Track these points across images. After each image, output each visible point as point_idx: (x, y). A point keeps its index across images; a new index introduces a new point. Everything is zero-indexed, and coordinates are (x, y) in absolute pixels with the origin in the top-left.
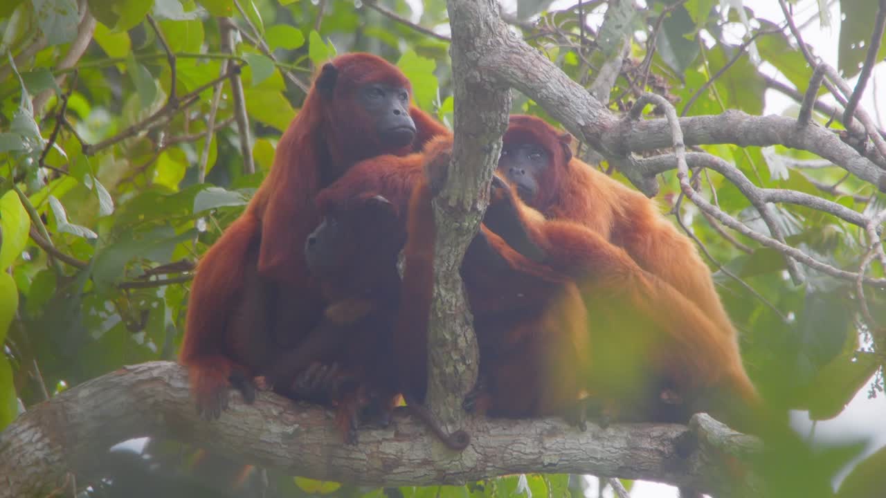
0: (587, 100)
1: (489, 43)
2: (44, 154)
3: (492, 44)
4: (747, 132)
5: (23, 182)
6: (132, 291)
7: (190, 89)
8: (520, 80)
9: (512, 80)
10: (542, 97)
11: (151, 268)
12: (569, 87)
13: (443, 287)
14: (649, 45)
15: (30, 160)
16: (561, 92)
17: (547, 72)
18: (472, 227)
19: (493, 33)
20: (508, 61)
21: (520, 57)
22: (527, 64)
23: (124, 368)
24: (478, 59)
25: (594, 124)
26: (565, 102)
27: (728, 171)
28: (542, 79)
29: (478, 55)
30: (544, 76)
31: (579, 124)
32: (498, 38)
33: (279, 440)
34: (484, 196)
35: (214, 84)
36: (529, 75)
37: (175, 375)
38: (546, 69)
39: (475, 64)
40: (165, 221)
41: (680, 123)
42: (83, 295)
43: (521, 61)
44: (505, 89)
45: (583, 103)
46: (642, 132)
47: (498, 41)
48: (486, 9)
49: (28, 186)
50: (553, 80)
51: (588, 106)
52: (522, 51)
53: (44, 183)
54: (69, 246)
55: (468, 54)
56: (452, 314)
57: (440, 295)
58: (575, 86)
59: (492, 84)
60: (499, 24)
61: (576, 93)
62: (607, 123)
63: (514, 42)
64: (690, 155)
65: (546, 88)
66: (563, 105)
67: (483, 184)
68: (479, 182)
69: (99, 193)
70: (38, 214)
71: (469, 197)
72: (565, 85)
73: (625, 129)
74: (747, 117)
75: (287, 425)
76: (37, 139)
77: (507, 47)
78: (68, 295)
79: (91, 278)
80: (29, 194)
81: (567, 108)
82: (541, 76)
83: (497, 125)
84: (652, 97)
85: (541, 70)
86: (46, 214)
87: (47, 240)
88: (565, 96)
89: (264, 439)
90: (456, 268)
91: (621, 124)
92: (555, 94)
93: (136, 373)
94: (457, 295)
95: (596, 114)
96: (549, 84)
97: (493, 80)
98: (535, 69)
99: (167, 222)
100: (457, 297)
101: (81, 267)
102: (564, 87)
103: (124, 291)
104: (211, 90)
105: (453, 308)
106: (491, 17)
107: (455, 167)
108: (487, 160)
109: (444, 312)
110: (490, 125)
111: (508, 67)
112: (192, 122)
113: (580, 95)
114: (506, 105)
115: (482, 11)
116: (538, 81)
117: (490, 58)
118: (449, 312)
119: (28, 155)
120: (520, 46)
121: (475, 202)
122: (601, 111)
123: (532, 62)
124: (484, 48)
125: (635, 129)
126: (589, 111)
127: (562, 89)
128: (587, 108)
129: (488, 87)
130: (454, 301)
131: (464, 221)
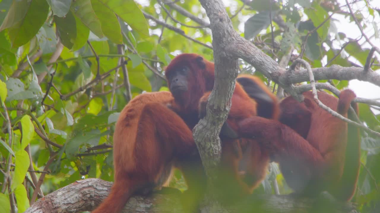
0: (272, 62)
1: (229, 40)
2: (44, 99)
3: (230, 40)
4: (342, 75)
5: (35, 112)
6: (82, 157)
7: (106, 70)
8: (243, 55)
9: (239, 55)
10: (253, 61)
11: (90, 147)
12: (264, 58)
13: (212, 143)
14: (302, 48)
15: (38, 102)
16: (260, 59)
17: (254, 51)
18: (224, 117)
19: (230, 35)
20: (237, 47)
21: (243, 45)
22: (245, 48)
23: (77, 182)
24: (225, 47)
25: (276, 72)
26: (262, 63)
27: (333, 90)
28: (252, 54)
29: (225, 45)
30: (253, 53)
31: (269, 73)
32: (233, 37)
33: (144, 210)
34: (229, 104)
35: (116, 69)
36: (247, 53)
37: (99, 184)
38: (254, 50)
39: (223, 49)
40: (96, 127)
41: (312, 71)
42: (61, 160)
43: (243, 47)
44: (237, 59)
45: (271, 64)
46: (296, 75)
47: (233, 39)
48: (227, 25)
49: (37, 113)
50: (257, 55)
51: (273, 65)
52: (243, 42)
53: (43, 112)
54: (55, 139)
55: (220, 45)
56: (217, 155)
57: (211, 147)
58: (267, 57)
59: (231, 58)
60: (233, 31)
61: (267, 59)
62: (282, 72)
63: (240, 39)
64: (317, 84)
65: (254, 58)
66: (262, 65)
67: (228, 99)
68: (226, 98)
69: (67, 116)
70: (41, 125)
71: (222, 105)
72: (262, 56)
73: (289, 74)
74: (342, 68)
75: (148, 204)
76: (40, 93)
77: (236, 41)
78: (55, 160)
79: (65, 152)
80: (37, 117)
81: (264, 66)
82: (252, 53)
83: (233, 74)
84: (300, 60)
85: (252, 50)
86: (44, 125)
87: (46, 136)
88: (262, 61)
89: (138, 210)
90: (218, 135)
91: (287, 72)
92: (258, 60)
93: (82, 184)
94: (218, 146)
95: (276, 68)
96: (255, 56)
97: (231, 55)
98: (249, 50)
99: (97, 128)
100: (218, 147)
101: (60, 148)
102: (262, 57)
103: (79, 158)
104: (115, 71)
105: (217, 152)
106: (229, 28)
107: (216, 92)
108: (229, 89)
109: (213, 154)
110: (230, 74)
111: (238, 50)
112: (105, 86)
113: (269, 60)
114: (237, 65)
115: (226, 26)
116: (251, 55)
117: (230, 46)
118: (215, 154)
119: (37, 100)
120: (243, 41)
121: (225, 107)
122: (278, 67)
123: (248, 47)
124: (227, 42)
125: (293, 74)
126: (273, 67)
127: (261, 58)
128: (272, 66)
129: (229, 58)
130: (217, 149)
131: (221, 115)
